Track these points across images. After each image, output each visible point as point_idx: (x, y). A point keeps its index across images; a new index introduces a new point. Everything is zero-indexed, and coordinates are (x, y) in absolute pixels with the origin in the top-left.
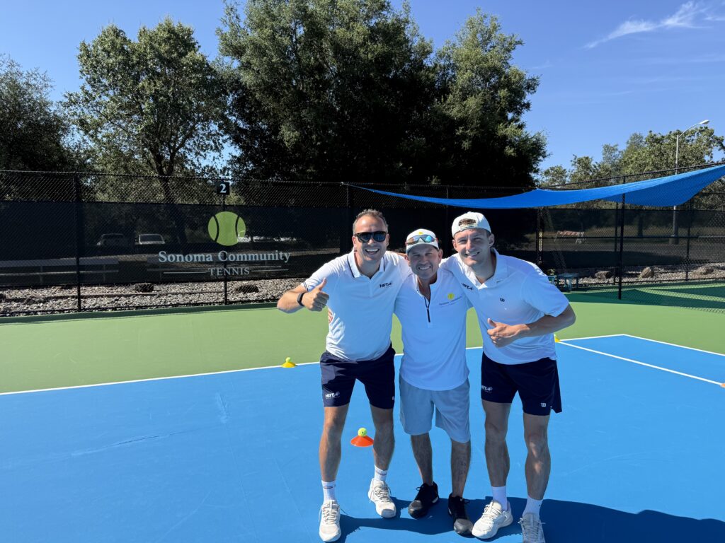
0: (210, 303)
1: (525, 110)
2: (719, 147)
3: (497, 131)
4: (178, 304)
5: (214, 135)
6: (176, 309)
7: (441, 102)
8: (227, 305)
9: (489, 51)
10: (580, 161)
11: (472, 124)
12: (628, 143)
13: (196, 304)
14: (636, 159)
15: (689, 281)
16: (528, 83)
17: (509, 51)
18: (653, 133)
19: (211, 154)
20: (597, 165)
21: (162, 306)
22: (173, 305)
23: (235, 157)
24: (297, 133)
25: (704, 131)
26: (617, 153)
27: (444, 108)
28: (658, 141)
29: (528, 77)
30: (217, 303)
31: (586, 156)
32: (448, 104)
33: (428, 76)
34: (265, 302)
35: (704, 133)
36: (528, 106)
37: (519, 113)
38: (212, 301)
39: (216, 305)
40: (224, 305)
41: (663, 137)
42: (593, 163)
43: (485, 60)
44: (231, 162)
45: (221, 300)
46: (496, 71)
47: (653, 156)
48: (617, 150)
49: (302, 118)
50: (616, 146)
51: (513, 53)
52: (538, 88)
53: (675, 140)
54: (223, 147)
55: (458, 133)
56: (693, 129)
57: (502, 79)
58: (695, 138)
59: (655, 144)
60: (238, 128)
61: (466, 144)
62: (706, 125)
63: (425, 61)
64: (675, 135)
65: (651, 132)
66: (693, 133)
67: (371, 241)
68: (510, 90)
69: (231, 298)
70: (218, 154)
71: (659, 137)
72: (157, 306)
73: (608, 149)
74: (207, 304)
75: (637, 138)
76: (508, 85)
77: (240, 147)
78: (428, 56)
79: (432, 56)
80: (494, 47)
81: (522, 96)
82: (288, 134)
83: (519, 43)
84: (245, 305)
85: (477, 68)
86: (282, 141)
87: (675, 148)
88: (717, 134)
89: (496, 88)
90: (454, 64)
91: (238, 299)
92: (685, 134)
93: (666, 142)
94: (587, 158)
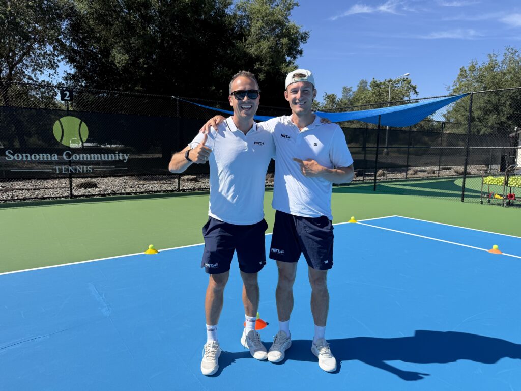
0: (57, 198)
1: (298, 56)
2: (414, 92)
3: (281, 69)
4: (25, 199)
5: (49, 55)
6: (24, 202)
7: (242, 42)
8: (72, 199)
9: (274, 8)
10: (329, 97)
11: (266, 61)
12: (358, 86)
13: (43, 198)
14: (365, 97)
15: (408, 179)
16: (302, 36)
17: (289, 9)
18: (375, 80)
19: (47, 71)
20: (340, 101)
21: (10, 200)
22: (21, 200)
23: (70, 74)
24: (126, 56)
25: (405, 81)
26: (351, 93)
27: (245, 46)
28: (378, 85)
29: (301, 31)
30: (63, 197)
31: (333, 94)
32: (248, 44)
33: (230, 22)
34: (107, 196)
35: (405, 82)
36: (301, 53)
37: (295, 58)
38: (57, 196)
39: (62, 199)
40: (69, 199)
41: (381, 83)
42: (337, 99)
43: (272, 14)
44: (66, 79)
45: (66, 194)
46: (280, 24)
47: (375, 95)
48: (351, 91)
49: (131, 44)
50: (351, 87)
51: (292, 12)
52: (308, 40)
53: (388, 86)
54: (58, 66)
55: (255, 67)
56: (400, 79)
57: (284, 30)
58: (400, 85)
59: (376, 87)
60: (73, 49)
61: (262, 76)
62: (407, 77)
63: (226, 10)
64: (389, 82)
65: (374, 79)
66: (399, 82)
67: (246, 98)
68: (290, 39)
69: (75, 193)
70: (54, 71)
71: (378, 82)
72: (5, 201)
73: (346, 90)
74: (53, 198)
75: (364, 83)
76: (288, 34)
77: (74, 66)
78: (229, 6)
79: (232, 7)
80: (278, 6)
81: (297, 45)
82: (119, 57)
83: (296, 4)
84: (89, 198)
85: (266, 20)
86: (113, 63)
87: (388, 92)
88: (413, 84)
89: (279, 37)
90: (248, 16)
91: (81, 193)
92: (394, 82)
93: (383, 87)
94: (333, 95)
